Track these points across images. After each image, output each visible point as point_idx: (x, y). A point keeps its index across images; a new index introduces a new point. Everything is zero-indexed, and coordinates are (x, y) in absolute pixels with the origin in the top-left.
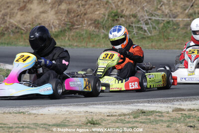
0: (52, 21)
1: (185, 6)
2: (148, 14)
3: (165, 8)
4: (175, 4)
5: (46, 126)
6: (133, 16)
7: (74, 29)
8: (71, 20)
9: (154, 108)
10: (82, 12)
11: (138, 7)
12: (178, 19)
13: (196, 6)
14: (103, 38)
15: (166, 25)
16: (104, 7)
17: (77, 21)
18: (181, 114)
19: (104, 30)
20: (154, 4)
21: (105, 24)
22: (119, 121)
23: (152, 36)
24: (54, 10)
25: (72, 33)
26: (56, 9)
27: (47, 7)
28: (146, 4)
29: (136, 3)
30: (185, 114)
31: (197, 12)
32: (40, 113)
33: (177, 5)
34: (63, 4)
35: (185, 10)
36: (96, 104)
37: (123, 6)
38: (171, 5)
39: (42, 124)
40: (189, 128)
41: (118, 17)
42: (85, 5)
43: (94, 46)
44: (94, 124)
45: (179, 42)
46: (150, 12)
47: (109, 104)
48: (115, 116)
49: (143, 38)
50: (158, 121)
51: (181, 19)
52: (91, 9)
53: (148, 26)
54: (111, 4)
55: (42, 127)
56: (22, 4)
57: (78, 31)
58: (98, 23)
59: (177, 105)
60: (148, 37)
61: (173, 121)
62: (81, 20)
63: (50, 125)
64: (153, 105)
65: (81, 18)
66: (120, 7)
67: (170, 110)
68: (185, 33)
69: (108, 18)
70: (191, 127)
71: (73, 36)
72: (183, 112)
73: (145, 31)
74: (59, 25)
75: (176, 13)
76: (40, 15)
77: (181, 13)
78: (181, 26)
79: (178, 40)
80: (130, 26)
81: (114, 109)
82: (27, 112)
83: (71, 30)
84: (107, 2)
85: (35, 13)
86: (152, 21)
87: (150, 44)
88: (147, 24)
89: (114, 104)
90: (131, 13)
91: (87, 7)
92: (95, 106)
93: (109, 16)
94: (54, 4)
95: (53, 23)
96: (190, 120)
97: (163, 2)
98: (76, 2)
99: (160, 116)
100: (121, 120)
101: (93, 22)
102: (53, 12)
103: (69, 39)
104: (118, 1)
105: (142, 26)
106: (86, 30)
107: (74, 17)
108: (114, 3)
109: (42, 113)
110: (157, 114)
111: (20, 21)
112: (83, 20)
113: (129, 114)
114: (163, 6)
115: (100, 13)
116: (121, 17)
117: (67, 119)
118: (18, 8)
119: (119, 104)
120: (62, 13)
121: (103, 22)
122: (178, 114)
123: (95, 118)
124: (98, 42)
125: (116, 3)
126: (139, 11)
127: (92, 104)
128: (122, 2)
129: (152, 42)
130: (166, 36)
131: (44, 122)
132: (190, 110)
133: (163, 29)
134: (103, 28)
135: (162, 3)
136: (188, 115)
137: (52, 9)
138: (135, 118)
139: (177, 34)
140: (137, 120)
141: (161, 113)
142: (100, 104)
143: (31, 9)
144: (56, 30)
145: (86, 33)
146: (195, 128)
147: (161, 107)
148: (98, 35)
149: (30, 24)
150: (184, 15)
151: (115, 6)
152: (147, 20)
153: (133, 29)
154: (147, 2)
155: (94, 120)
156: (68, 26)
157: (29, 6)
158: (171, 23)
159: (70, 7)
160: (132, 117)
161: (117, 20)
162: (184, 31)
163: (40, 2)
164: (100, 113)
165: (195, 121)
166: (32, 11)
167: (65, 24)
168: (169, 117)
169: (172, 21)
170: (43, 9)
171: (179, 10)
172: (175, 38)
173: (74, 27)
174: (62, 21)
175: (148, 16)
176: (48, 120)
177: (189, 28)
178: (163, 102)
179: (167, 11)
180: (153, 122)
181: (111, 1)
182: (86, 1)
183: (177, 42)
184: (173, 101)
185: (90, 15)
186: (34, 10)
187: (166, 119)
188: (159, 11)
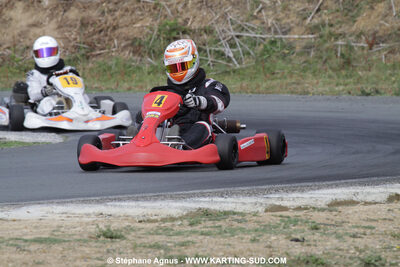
1: (304, 10)
2: (234, 26)
3: (267, 16)
4: (285, 8)
5: (18, 243)
6: (205, 32)
7: (94, 56)
8: (89, 40)
9: (230, 205)
10: (108, 24)
11: (216, 14)
12: (292, 36)
13: (326, 11)
14: (149, 73)
15: (269, 47)
16: (152, 14)
17: (99, 41)
18: (281, 216)
19: (150, 57)
20: (246, 8)
21: (153, 46)
22: (160, 231)
23: (242, 69)
24: (55, 20)
25: (90, 65)
26: (59, 19)
27: (42, 16)
28: (230, 8)
29: (211, 7)
30: (288, 217)
31: (327, 22)
32: (10, 218)
33: (289, 10)
34: (72, 8)
35: (305, 19)
36: (120, 200)
37: (187, 12)
38: (279, 9)
39: (12, 239)
40: (293, 243)
41: (178, 34)
42: (115, 11)
43: (129, 89)
44: (111, 238)
45: (293, 80)
46: (239, 22)
47: (145, 199)
48: (155, 221)
49: (227, 73)
50: (235, 230)
51: (296, 36)
52: (127, 19)
53: (235, 50)
54: (164, 8)
55: (12, 245)
57: (100, 60)
58: (140, 45)
59: (275, 199)
60: (234, 72)
61: (263, 230)
62: (107, 38)
63: (26, 241)
64: (229, 199)
65: (106, 35)
66: (182, 13)
67: (261, 209)
68: (305, 62)
69: (159, 36)
70: (297, 240)
71: (91, 69)
72: (284, 213)
73: (229, 60)
74: (66, 48)
75: (288, 24)
76: (28, 31)
77: (298, 25)
78: (298, 49)
79: (291, 77)
80: (200, 50)
81: (154, 208)
83: (88, 58)
84: (157, 5)
85: (18, 26)
86: (243, 41)
87: (238, 84)
88: (233, 46)
89: (156, 198)
90: (203, 26)
91: (117, 14)
92: (118, 203)
93: (159, 30)
94: (55, 8)
96: (296, 227)
97: (264, 3)
98: (98, 5)
99: (239, 222)
100: (166, 229)
101: (130, 42)
102: (53, 25)
104: (178, 3)
105: (223, 49)
106: (117, 59)
107: (94, 33)
108: (169, 6)
109: (14, 218)
110: (235, 217)
112: (111, 40)
113: (181, 218)
114: (263, 13)
115: (142, 26)
116: (184, 32)
117: (62, 229)
119: (165, 198)
120: (71, 26)
121: (148, 43)
122: (276, 216)
123: (115, 226)
125: (174, 6)
126: (217, 22)
127: (112, 200)
128: (185, 5)
129: (243, 79)
130: (268, 69)
131: (16, 234)
132: (299, 208)
133: (262, 55)
134: (149, 53)
135: (261, 6)
136: (293, 218)
137: (51, 19)
138: (191, 225)
139: (289, 66)
140: (197, 228)
141: (242, 214)
142: (129, 199)
143: (11, 19)
145: (116, 65)
146: (305, 243)
147: (244, 204)
148: (139, 68)
149: (9, 48)
150: (304, 29)
151: (172, 13)
152: (232, 38)
153: (207, 56)
154: (233, 4)
155: (112, 229)
156: (83, 51)
157: (8, 13)
158: (279, 44)
159: (85, 14)
160: (186, 222)
161: (175, 38)
162: (303, 59)
163: (28, 6)
164: (127, 217)
165: (306, 229)
166: (13, 23)
167: (77, 48)
168: (258, 222)
169: (281, 39)
170: (34, 18)
171: (294, 19)
172: (286, 71)
173: (94, 53)
174: (70, 41)
175: (234, 30)
176: (25, 230)
177: (312, 53)
178: (250, 194)
179: (270, 21)
180: (225, 232)
181: (163, 3)
182: (116, 3)
183: (289, 80)
184: (269, 191)
185: (124, 30)
186: (17, 22)
187: (251, 226)
188: (255, 21)
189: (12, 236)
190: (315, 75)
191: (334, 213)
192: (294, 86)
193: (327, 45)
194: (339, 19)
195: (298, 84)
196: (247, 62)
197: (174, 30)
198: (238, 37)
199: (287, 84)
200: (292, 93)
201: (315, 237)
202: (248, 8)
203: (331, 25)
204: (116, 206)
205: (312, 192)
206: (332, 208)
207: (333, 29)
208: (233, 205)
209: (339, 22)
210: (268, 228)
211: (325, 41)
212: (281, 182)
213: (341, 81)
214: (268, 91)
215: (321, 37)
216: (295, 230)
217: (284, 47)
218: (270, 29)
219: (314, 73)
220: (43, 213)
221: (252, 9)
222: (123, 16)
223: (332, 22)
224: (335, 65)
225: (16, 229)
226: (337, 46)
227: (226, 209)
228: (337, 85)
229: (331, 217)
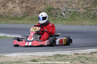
0: (18, 12)
1: (83, 4)
2: (65, 8)
3: (74, 5)
5: (11, 63)
6: (58, 9)
7: (29, 15)
8: (28, 11)
9: (65, 53)
10: (33, 7)
11: (61, 4)
13: (89, 4)
15: (74, 13)
16: (44, 5)
17: (31, 11)
18: (78, 56)
20: (68, 3)
22: (47, 60)
23: (67, 19)
26: (20, 6)
27: (16, 5)
28: (64, 3)
29: (59, 3)
30: (80, 56)
31: (89, 7)
32: (8, 56)
33: (79, 4)
34: (24, 3)
35: (83, 6)
36: (37, 52)
37: (53, 4)
38: (77, 3)
39: (9, 62)
42: (35, 4)
44: (35, 61)
45: (80, 21)
46: (66, 7)
47: (43, 51)
48: (46, 57)
49: (63, 20)
50: (66, 59)
51: (81, 10)
53: (65, 14)
54: (47, 3)
55: (9, 63)
56: (4, 4)
57: (31, 16)
59: (76, 52)
60: (65, 19)
61: (73, 60)
62: (32, 11)
63: (13, 62)
64: (64, 52)
65: (32, 10)
66: (52, 4)
67: (73, 54)
68: (83, 17)
69: (46, 10)
70: (82, 62)
71: (29, 19)
72: (79, 55)
73: (64, 16)
74: (22, 13)
75: (79, 7)
76: (12, 9)
77: (81, 7)
78: (81, 14)
81: (45, 54)
82: (3, 56)
83: (28, 16)
84: (45, 2)
86: (67, 12)
89: (46, 51)
91: (35, 5)
92: (36, 53)
93: (46, 9)
94: (19, 3)
95: (19, 12)
97: (73, 2)
98: (30, 2)
101: (38, 12)
102: (19, 7)
103: (26, 20)
105: (62, 13)
106: (35, 16)
107: (29, 9)
109: (10, 56)
110: (66, 56)
111: (2, 12)
112: (34, 11)
113: (52, 56)
114: (73, 4)
115: (42, 8)
116: (52, 9)
117: (22, 59)
118: (2, 5)
119: (48, 51)
120: (23, 8)
123: (35, 58)
125: (50, 3)
126: (61, 7)
127: (34, 52)
128: (53, 2)
129: (67, 21)
130: (74, 19)
131: (10, 60)
132: (83, 54)
133: (72, 15)
138: (55, 58)
139: (79, 18)
141: (68, 55)
142: (39, 52)
143: (8, 6)
144: (20, 16)
145: (35, 18)
146: (84, 63)
149: (7, 13)
150: (83, 8)
151: (49, 4)
152: (65, 11)
153: (58, 15)
155: (35, 59)
156: (26, 14)
157: (7, 4)
158: (77, 12)
159: (27, 5)
161: (50, 11)
163: (13, 3)
164: (38, 56)
165: (84, 59)
166: (9, 7)
167: (25, 13)
168: (72, 58)
169: (77, 11)
170: (14, 6)
173: (29, 14)
174: (23, 12)
175: (65, 9)
176: (12, 59)
177: (85, 15)
178: (70, 50)
180: (64, 60)
181: (47, 2)
182: (35, 2)
184: (75, 50)
185: (37, 9)
187: (70, 58)
188: (71, 6)
189: (9, 61)
191: (92, 55)
192: (81, 23)
193: (89, 13)
194: (92, 6)
196: (68, 17)
197: (50, 9)
198: (66, 10)
199: (79, 22)
200: (80, 25)
201: (87, 61)
203: (90, 8)
205: (85, 50)
206: (91, 54)
207: (90, 9)
208: (66, 53)
209: (92, 7)
210: (75, 59)
211: (89, 12)
212: (78, 47)
213: (93, 22)
214: (74, 24)
215: (87, 10)
216: (82, 60)
217: (78, 13)
218: (74, 8)
219: (86, 20)
220: (17, 55)
222: (37, 5)
224: (91, 18)
225: (10, 59)
226: (91, 13)
227: (64, 54)
228: (92, 23)
229: (91, 56)
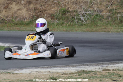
1: (107, 5)
3: (95, 6)
4: (101, 4)
5: (24, 81)
6: (75, 12)
8: (37, 14)
9: (91, 69)
10: (43, 9)
11: (78, 6)
13: (114, 5)
14: (57, 25)
15: (95, 17)
16: (57, 6)
17: (40, 15)
18: (108, 73)
19: (57, 20)
20: (88, 4)
21: (58, 16)
22: (70, 77)
24: (26, 8)
27: (21, 7)
28: (83, 4)
29: (77, 4)
30: (111, 73)
31: (114, 8)
32: (20, 73)
33: (102, 5)
34: (31, 4)
35: (107, 7)
37: (69, 5)
39: (22, 80)
40: (113, 81)
41: (66, 12)
42: (45, 5)
45: (104, 28)
46: (86, 9)
47: (63, 67)
48: (67, 74)
49: (82, 25)
50: (94, 77)
51: (104, 13)
52: (49, 7)
53: (84, 18)
54: (61, 4)
56: (6, 5)
58: (53, 16)
59: (105, 67)
60: (84, 25)
61: (103, 77)
62: (43, 14)
63: (26, 81)
64: (90, 67)
65: (42, 13)
66: (67, 6)
67: (101, 70)
68: (107, 22)
69: (59, 13)
70: (115, 81)
73: (83, 21)
74: (29, 17)
75: (102, 9)
76: (17, 12)
77: (105, 9)
78: (105, 17)
79: (103, 26)
80: (73, 18)
81: (66, 70)
82: (12, 72)
84: (59, 3)
85: (14, 10)
86: (87, 15)
87: (86, 29)
88: (84, 16)
89: (66, 66)
90: (74, 10)
91: (46, 6)
93: (60, 11)
94: (26, 4)
95: (25, 16)
96: (114, 76)
98: (40, 3)
99: (95, 74)
101: (50, 15)
102: (25, 9)
104: (66, 2)
105: (80, 17)
107: (38, 12)
109: (21, 73)
110: (93, 73)
111: (4, 15)
112: (44, 14)
113: (75, 73)
115: (54, 10)
116: (68, 12)
117: (37, 77)
118: (4, 7)
119: (69, 66)
120: (31, 10)
121: (56, 15)
124: (53, 28)
126: (79, 8)
127: (52, 67)
128: (68, 3)
129: (87, 27)
130: (96, 24)
131: (23, 78)
132: (113, 70)
133: (93, 19)
134: (56, 19)
135: (93, 3)
137: (24, 8)
138: (79, 75)
139: (102, 23)
140: (81, 76)
141: (95, 72)
143: (11, 8)
144: (27, 21)
147: (95, 68)
148: (53, 24)
149: (11, 17)
150: (107, 11)
151: (64, 6)
152: (83, 14)
153: (75, 20)
154: (84, 3)
155: (54, 77)
156: (35, 18)
157: (11, 6)
158: (99, 16)
159: (35, 6)
160: (77, 74)
161: (65, 14)
162: (107, 21)
163: (17, 4)
164: (58, 73)
165: (117, 77)
166: (12, 9)
167: (33, 17)
169: (99, 14)
170: (19, 7)
171: (104, 7)
172: (101, 25)
174: (31, 15)
175: (84, 11)
177: (110, 19)
178: (97, 65)
179: (96, 8)
180: (91, 78)
181: (61, 2)
182: (46, 3)
183: (102, 28)
184: (103, 64)
185: (48, 11)
186: (13, 9)
187: (99, 76)
188: (91, 8)
190: (111, 26)
192: (104, 29)
193: (115, 16)
194: (119, 7)
195: (106, 29)
196: (88, 22)
197: (65, 11)
198: (85, 13)
200: (104, 32)
201: (121, 80)
202: (89, 4)
203: (116, 10)
204: (54, 69)
207: (116, 11)
209: (118, 8)
210: (104, 77)
211: (114, 15)
212: (106, 61)
213: (119, 28)
214: (96, 31)
215: (113, 13)
216: (113, 77)
218: (96, 11)
220: (30, 72)
221: (90, 4)
222: (48, 6)
223: (116, 8)
224: (117, 23)
226: (118, 16)
228: (118, 29)
